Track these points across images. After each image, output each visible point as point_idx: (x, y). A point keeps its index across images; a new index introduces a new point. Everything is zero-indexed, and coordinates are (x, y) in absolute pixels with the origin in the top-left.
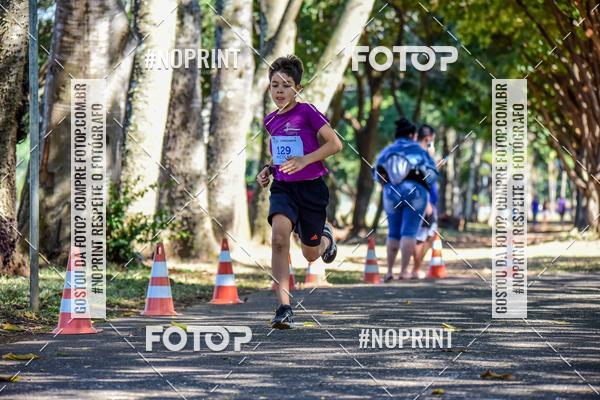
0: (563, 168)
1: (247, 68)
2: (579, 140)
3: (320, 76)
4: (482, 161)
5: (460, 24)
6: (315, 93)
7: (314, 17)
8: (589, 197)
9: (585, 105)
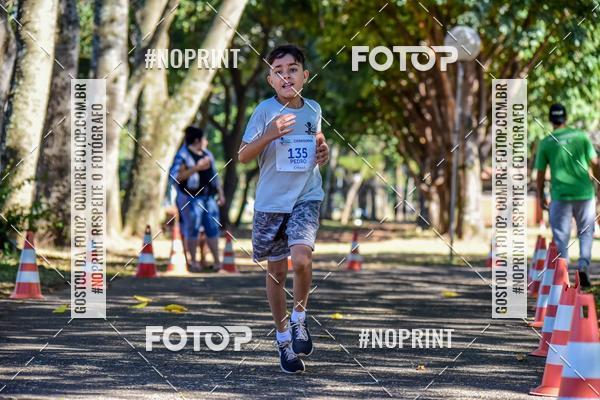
0: (409, 174)
1: (121, 74)
2: (424, 148)
3: (189, 84)
4: (338, 166)
5: (320, 40)
6: (184, 98)
7: (186, 31)
8: (430, 199)
9: (428, 117)
